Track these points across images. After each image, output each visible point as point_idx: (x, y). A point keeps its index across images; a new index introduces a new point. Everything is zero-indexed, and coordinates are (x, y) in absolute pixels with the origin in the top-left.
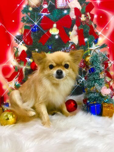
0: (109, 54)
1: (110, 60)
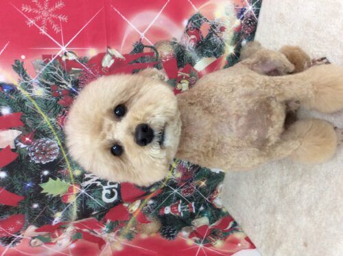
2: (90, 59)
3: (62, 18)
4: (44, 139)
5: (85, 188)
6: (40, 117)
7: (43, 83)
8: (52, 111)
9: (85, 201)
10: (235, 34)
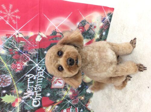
0: (5, 35)
1: (14, 34)
2: (30, 37)
3: (18, 17)
4: (4, 75)
5: (24, 99)
6: (3, 64)
7: (5, 48)
8: (9, 61)
9: (24, 106)
10: (100, 29)
